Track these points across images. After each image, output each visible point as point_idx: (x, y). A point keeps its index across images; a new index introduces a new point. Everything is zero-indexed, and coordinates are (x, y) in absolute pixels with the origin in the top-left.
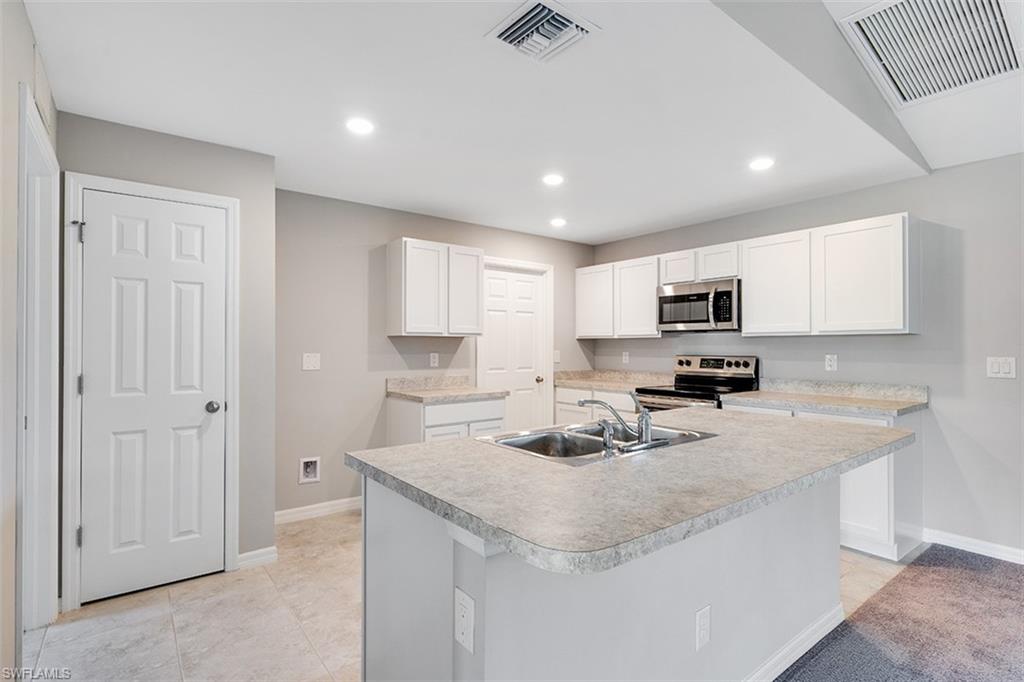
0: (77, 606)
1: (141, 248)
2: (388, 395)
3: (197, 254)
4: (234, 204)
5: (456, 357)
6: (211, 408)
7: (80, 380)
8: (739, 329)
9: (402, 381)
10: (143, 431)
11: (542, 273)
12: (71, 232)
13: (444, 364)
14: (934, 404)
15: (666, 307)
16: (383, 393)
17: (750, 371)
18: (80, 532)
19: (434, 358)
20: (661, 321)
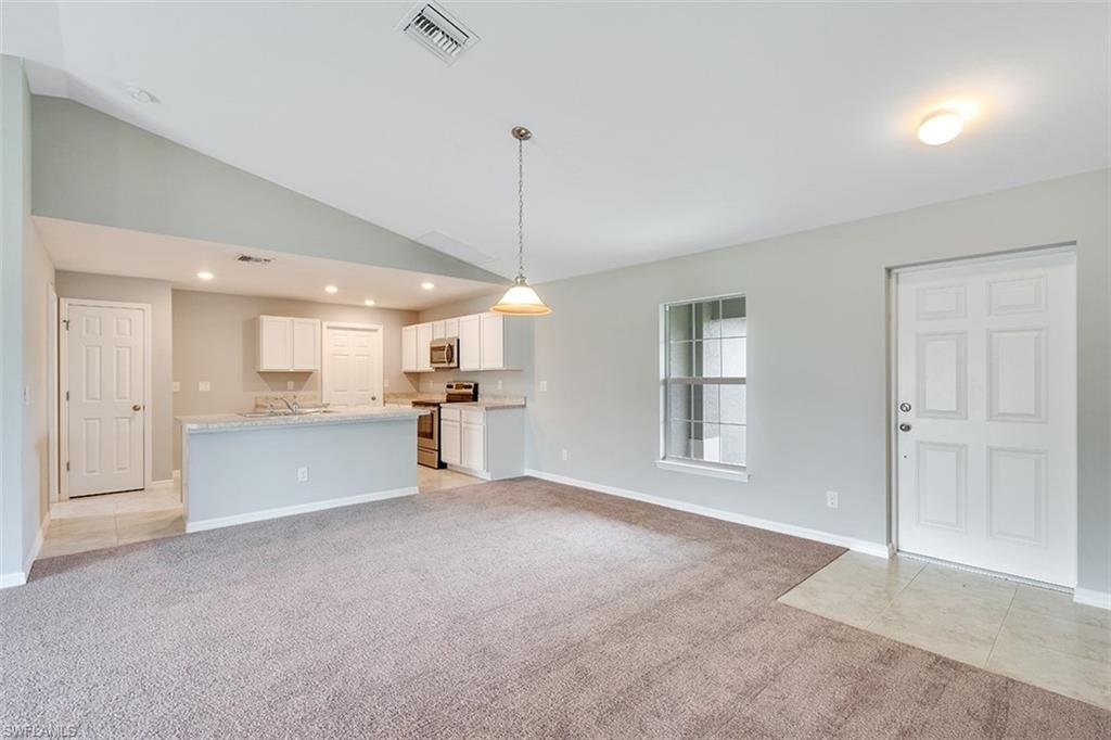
0: (68, 497)
1: (98, 331)
2: (257, 406)
3: (128, 332)
4: (148, 307)
5: (307, 384)
6: (136, 408)
7: (68, 394)
8: (458, 366)
9: (267, 398)
10: (99, 419)
11: (376, 330)
12: (63, 325)
13: (298, 388)
14: (528, 405)
15: (434, 353)
16: (253, 404)
17: (471, 391)
18: (68, 464)
19: (291, 384)
20: (432, 362)
